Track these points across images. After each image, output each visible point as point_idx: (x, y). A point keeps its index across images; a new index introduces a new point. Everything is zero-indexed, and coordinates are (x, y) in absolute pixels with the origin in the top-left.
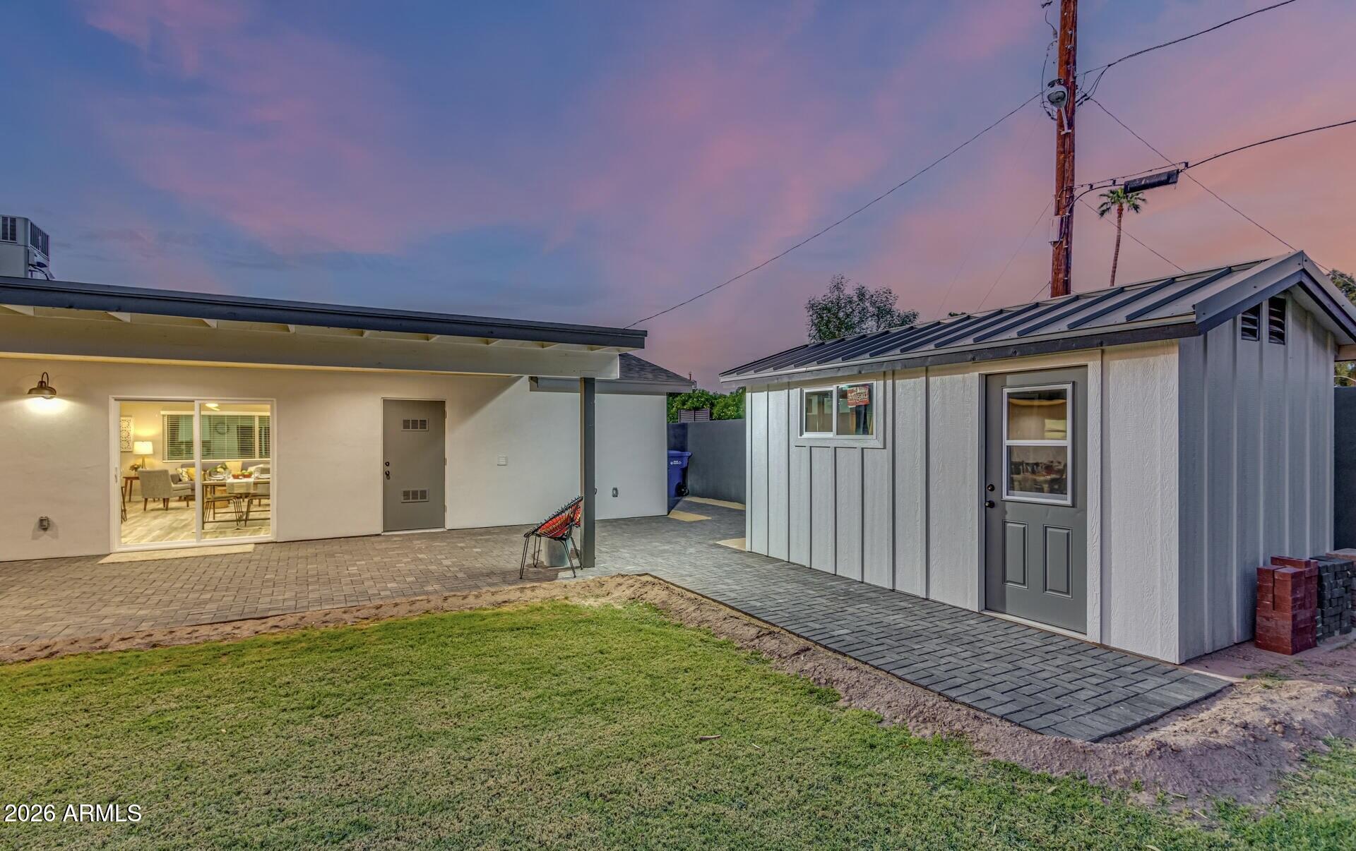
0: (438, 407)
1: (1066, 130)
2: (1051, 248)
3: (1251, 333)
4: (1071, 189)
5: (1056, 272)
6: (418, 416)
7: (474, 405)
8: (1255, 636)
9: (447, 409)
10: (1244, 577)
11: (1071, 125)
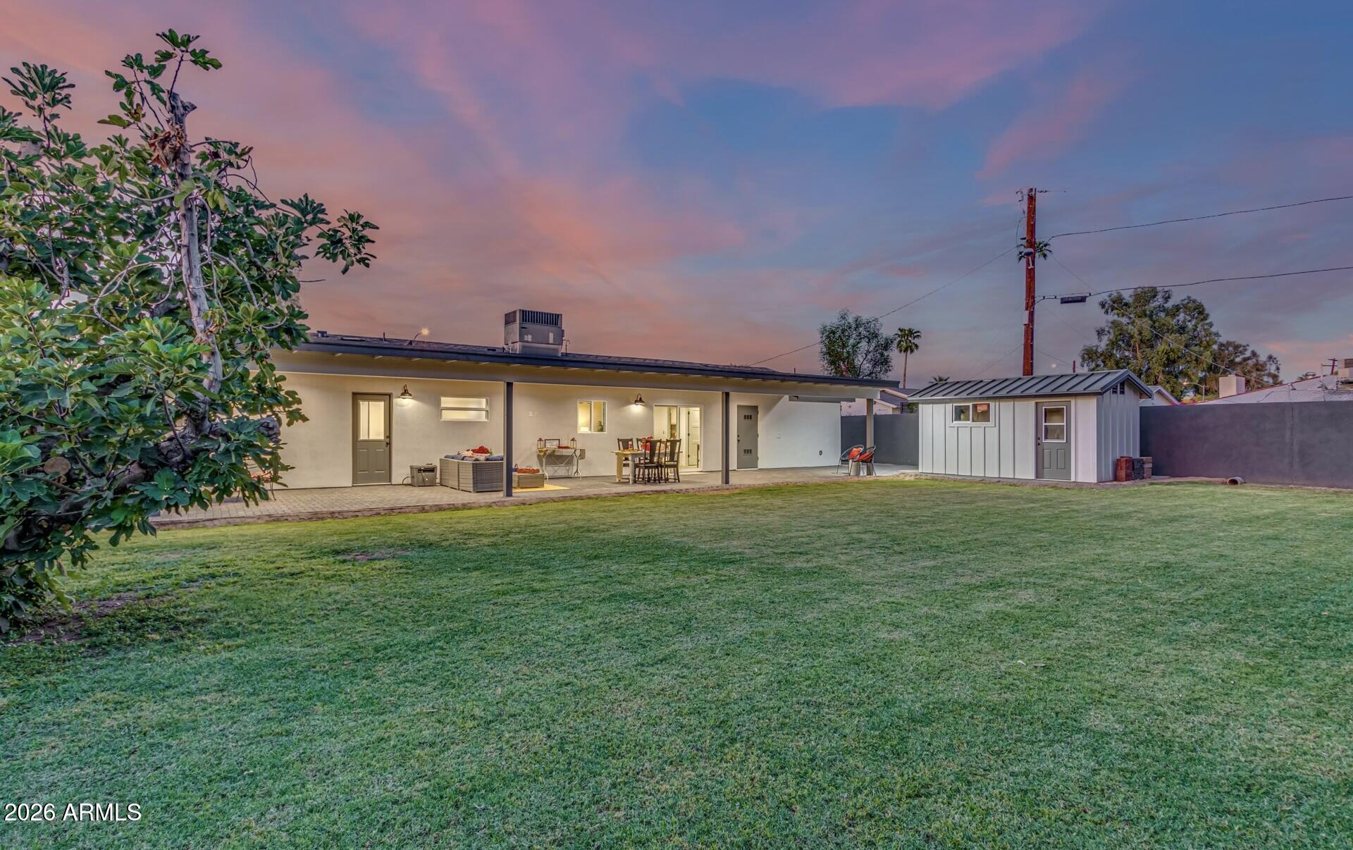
0: (755, 408)
1: (1031, 267)
2: (1023, 327)
3: (1115, 392)
4: (1033, 297)
5: (1026, 340)
6: (748, 413)
7: (770, 406)
8: (1116, 478)
9: (759, 410)
10: (1113, 462)
11: (1033, 264)
